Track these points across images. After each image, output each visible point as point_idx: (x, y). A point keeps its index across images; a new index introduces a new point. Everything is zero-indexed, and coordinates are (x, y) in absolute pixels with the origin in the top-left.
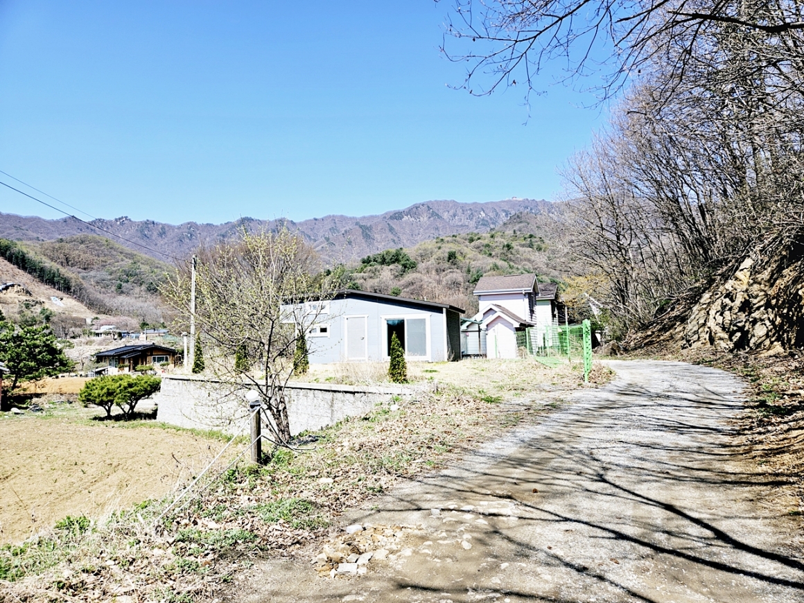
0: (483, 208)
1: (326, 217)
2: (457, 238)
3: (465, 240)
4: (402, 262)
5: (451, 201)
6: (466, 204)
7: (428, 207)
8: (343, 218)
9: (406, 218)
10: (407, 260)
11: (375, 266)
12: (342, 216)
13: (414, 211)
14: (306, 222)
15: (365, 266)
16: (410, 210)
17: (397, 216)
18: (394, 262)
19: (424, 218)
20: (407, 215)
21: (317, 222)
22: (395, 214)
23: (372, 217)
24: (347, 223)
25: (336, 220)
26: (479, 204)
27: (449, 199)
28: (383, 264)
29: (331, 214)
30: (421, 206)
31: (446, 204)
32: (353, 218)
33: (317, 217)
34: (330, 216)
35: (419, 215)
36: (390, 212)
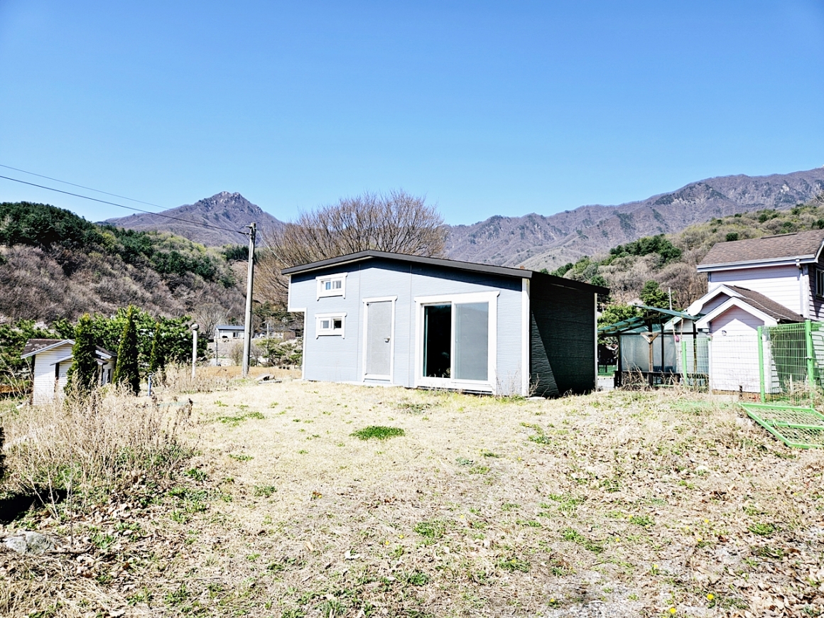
0: (786, 180)
1: (578, 209)
2: (743, 218)
3: (755, 219)
4: (662, 251)
5: (739, 176)
6: (761, 177)
7: (707, 186)
8: (598, 208)
9: (676, 201)
10: (669, 247)
11: (626, 257)
12: (597, 206)
13: (687, 192)
14: (557, 216)
15: (614, 258)
16: (682, 192)
17: (666, 200)
18: (651, 251)
19: (701, 200)
20: (678, 198)
21: (569, 215)
22: (662, 198)
23: (634, 204)
24: (603, 213)
25: (591, 211)
26: (780, 175)
27: (735, 174)
28: (638, 254)
29: (585, 205)
30: (697, 186)
31: (732, 181)
32: (611, 207)
33: (569, 210)
34: (583, 207)
35: (694, 196)
36: (655, 196)
